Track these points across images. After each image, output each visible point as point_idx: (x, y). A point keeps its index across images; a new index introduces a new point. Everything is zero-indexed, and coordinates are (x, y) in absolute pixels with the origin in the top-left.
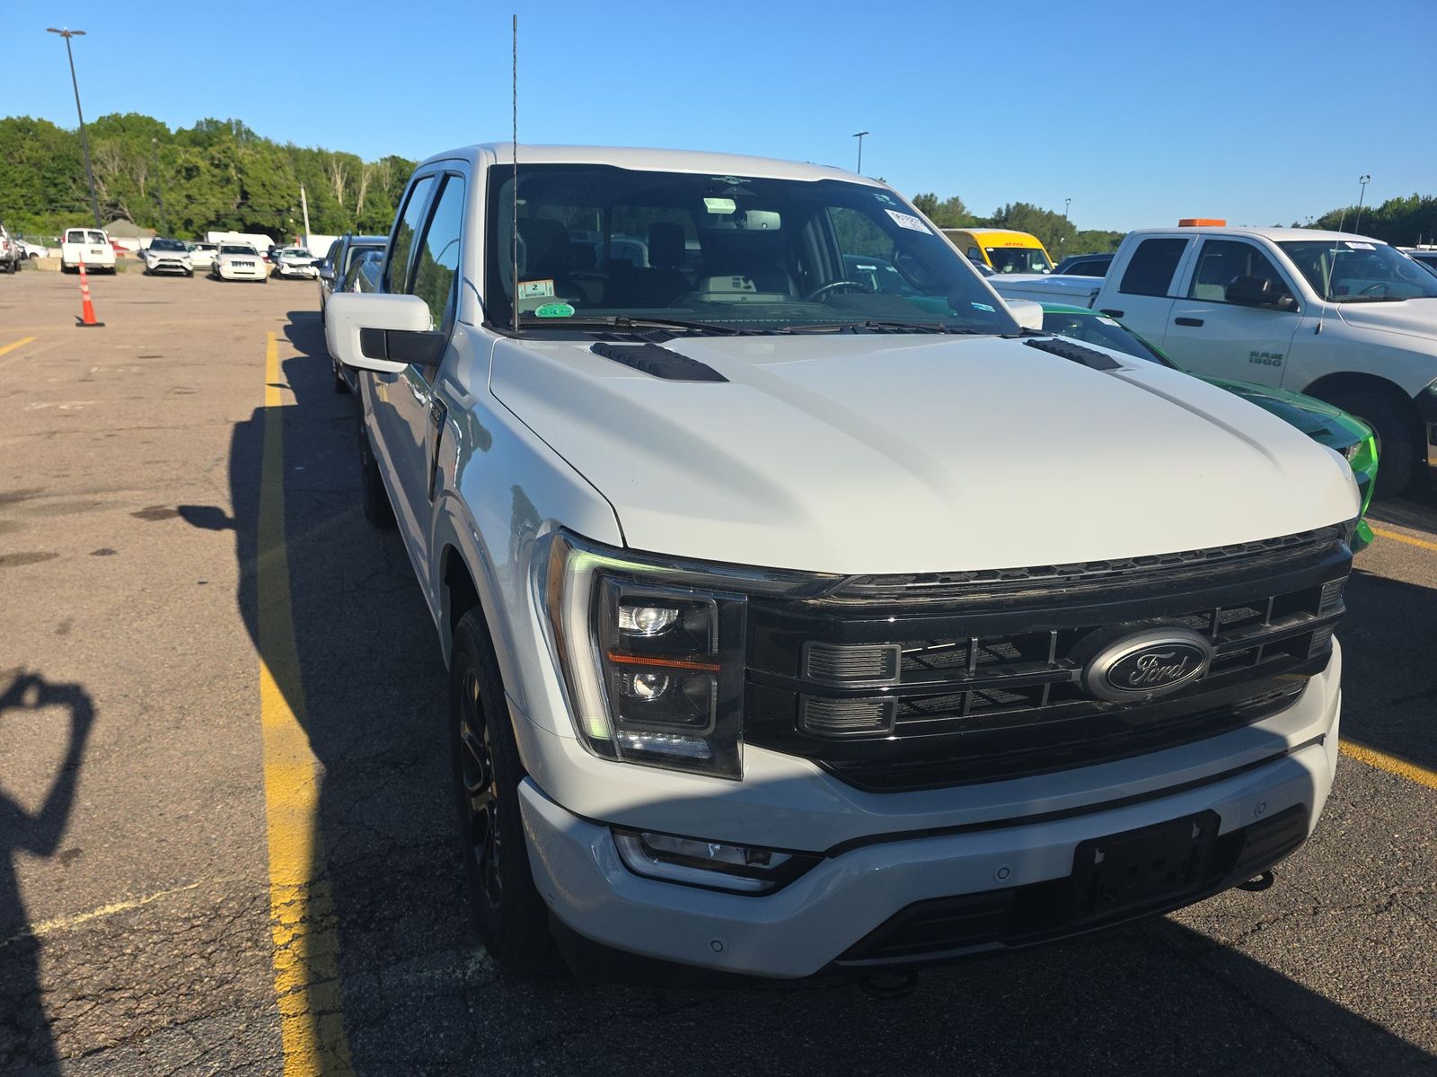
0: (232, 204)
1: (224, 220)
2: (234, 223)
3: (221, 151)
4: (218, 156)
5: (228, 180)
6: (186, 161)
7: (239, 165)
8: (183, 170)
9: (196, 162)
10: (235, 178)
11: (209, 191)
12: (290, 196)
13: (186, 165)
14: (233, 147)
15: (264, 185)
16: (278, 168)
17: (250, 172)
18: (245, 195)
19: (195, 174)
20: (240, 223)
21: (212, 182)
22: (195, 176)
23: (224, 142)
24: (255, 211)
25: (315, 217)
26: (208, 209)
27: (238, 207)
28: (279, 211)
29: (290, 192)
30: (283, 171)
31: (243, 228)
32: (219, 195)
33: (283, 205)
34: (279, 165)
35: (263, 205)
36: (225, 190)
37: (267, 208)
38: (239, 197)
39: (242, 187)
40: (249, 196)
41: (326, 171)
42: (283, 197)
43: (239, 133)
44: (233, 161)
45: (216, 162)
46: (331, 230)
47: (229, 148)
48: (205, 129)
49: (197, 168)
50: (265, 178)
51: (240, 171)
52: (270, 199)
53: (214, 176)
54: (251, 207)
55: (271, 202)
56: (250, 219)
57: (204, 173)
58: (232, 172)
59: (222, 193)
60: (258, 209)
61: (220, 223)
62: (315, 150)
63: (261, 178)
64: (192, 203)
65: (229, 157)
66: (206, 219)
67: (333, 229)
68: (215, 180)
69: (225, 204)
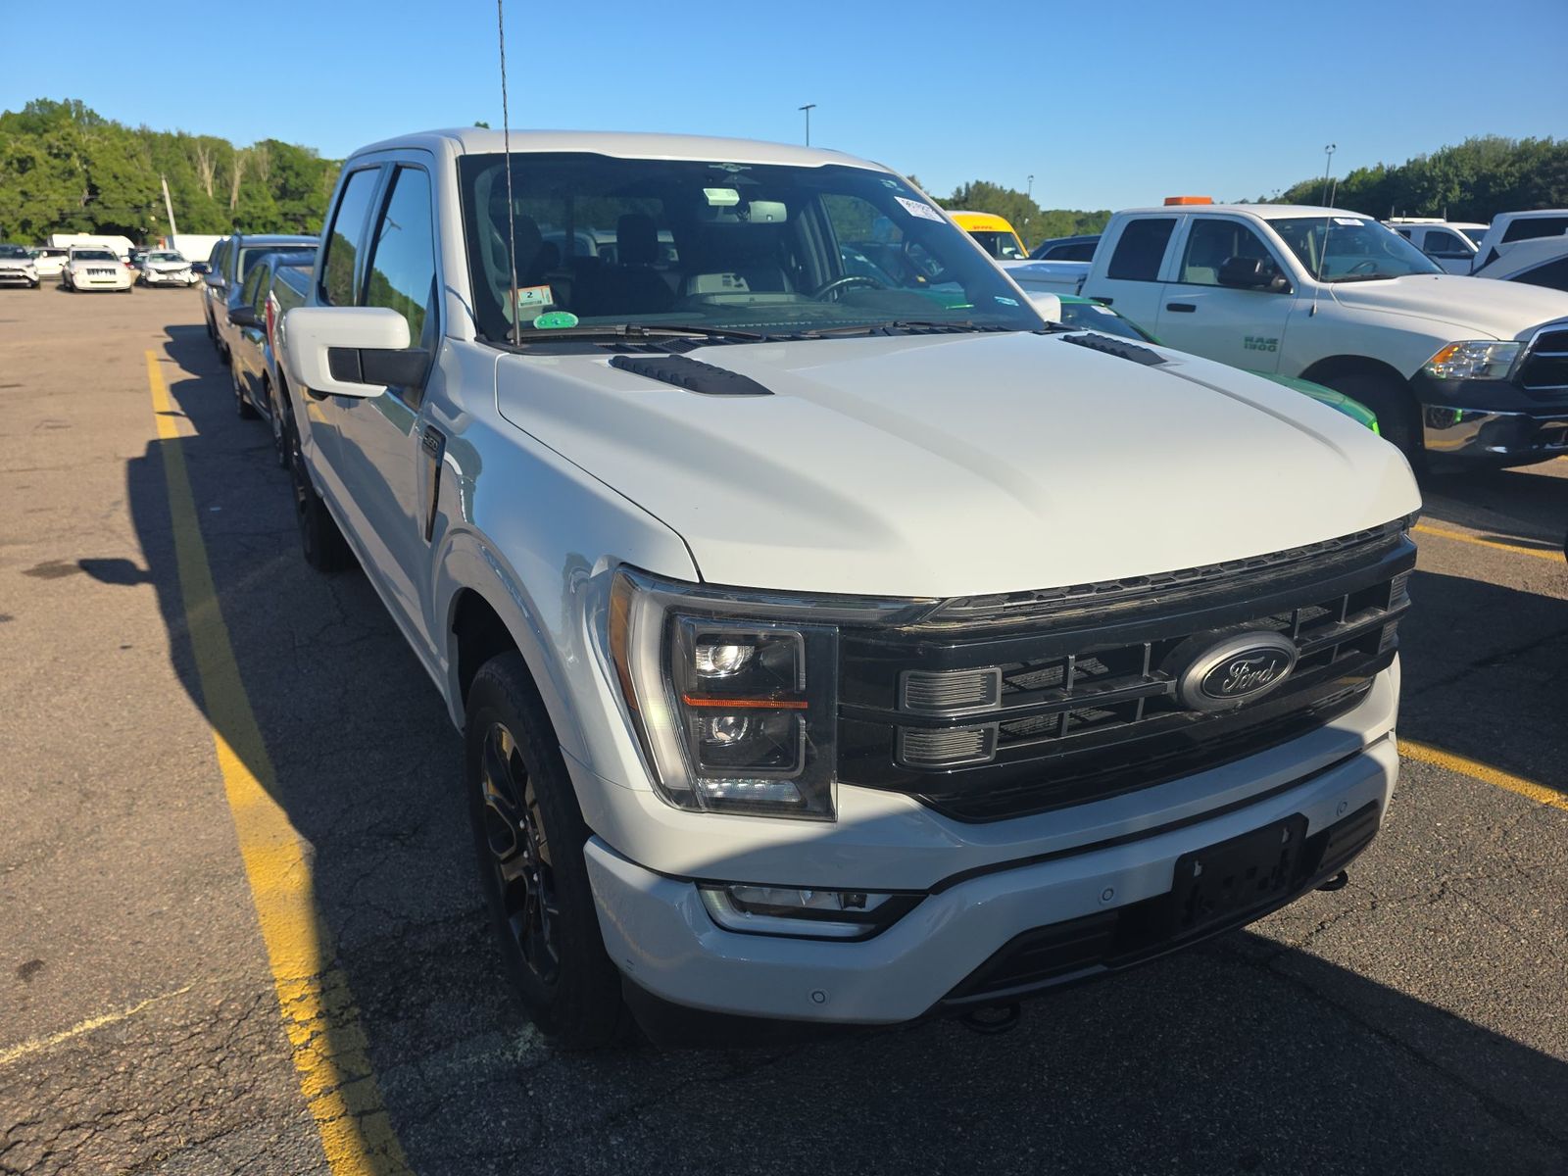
0: (80, 201)
1: (69, 220)
2: (83, 223)
3: (60, 138)
4: (57, 143)
5: (71, 173)
6: (18, 150)
7: (83, 154)
8: (15, 161)
9: (29, 152)
10: (80, 170)
11: (48, 186)
12: (148, 189)
13: (18, 155)
14: (75, 133)
15: (116, 177)
16: (132, 157)
17: (98, 163)
18: (93, 190)
19: (29, 166)
20: (90, 223)
21: (52, 175)
22: (29, 169)
23: (62, 127)
24: (106, 208)
25: (181, 213)
26: (50, 207)
27: (86, 204)
28: (137, 208)
29: (149, 185)
30: (138, 160)
31: (94, 228)
32: (62, 191)
33: (141, 201)
34: (133, 153)
35: (117, 200)
36: (69, 184)
37: (122, 204)
38: (86, 192)
39: (89, 180)
40: (99, 191)
41: (190, 158)
42: (141, 191)
43: (79, 116)
44: (76, 150)
45: (55, 151)
46: (201, 228)
47: (69, 134)
48: (38, 112)
49: (32, 159)
50: (117, 169)
51: (86, 161)
52: (125, 193)
53: (53, 168)
54: (101, 203)
55: (127, 197)
56: (103, 218)
57: (41, 165)
58: (76, 162)
59: (65, 188)
60: (110, 205)
61: (66, 223)
62: (175, 134)
63: (111, 169)
64: (29, 200)
65: (70, 145)
66: (48, 219)
67: (204, 227)
68: (55, 172)
69: (70, 200)
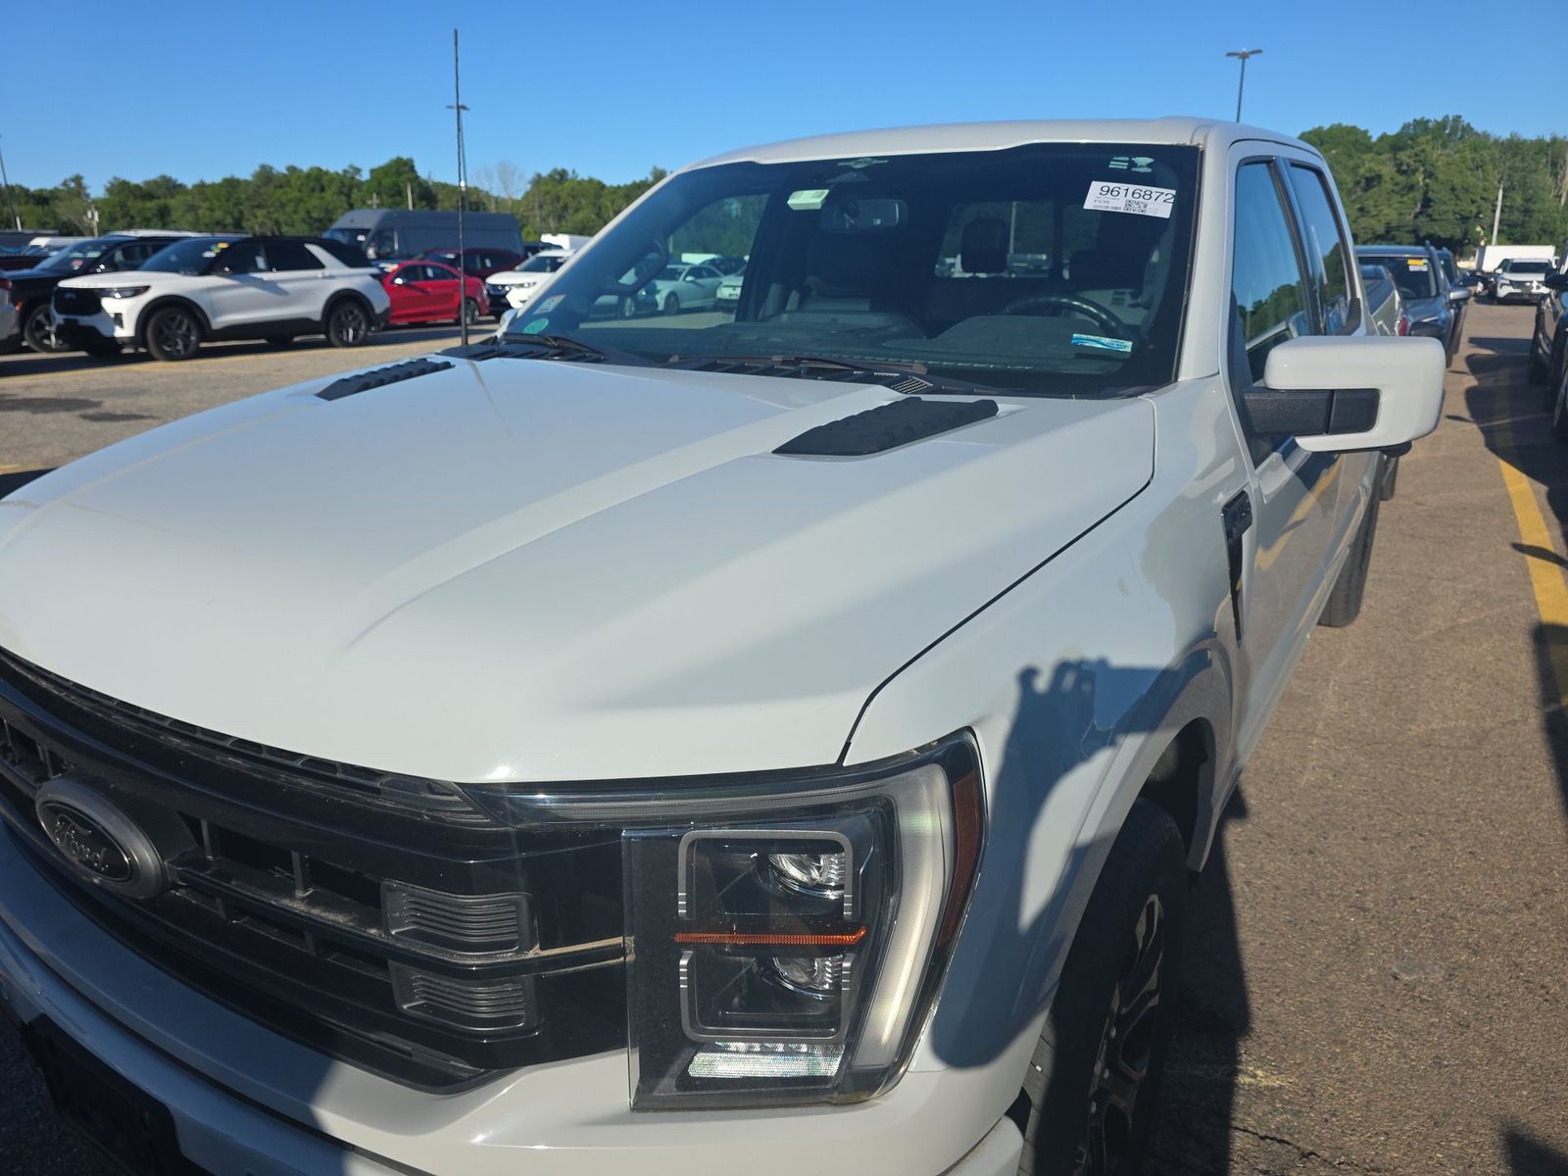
0: (1410, 214)
1: (1394, 233)
2: (1406, 235)
3: (1413, 155)
4: (1408, 160)
5: (1411, 188)
6: (1370, 170)
7: (1429, 168)
8: (1363, 181)
9: (1380, 170)
10: (1421, 184)
11: (1386, 202)
12: (1482, 198)
13: (1368, 175)
14: (1428, 148)
15: (1453, 189)
16: (1477, 168)
17: (1441, 177)
18: (1427, 202)
19: (1375, 183)
20: (1413, 235)
21: (1393, 191)
22: (1374, 186)
23: (1418, 145)
24: (1435, 220)
25: (1520, 222)
26: (1380, 221)
27: (1416, 217)
28: (1464, 219)
29: (1485, 195)
30: (1483, 171)
31: (1413, 240)
32: (1396, 205)
33: (1471, 212)
34: (1480, 163)
35: (1447, 212)
36: (1405, 199)
37: (1450, 216)
38: (1419, 205)
39: (1425, 193)
40: (1432, 204)
41: (1554, 164)
42: (1473, 202)
43: (1454, 130)
44: (1423, 166)
45: (1405, 168)
46: (1537, 237)
47: (1423, 151)
48: (1412, 131)
49: (1379, 177)
50: (1457, 181)
51: (1429, 175)
52: (1456, 204)
53: (1397, 184)
54: (1430, 216)
55: (1457, 209)
56: (1426, 229)
57: (1386, 182)
58: (1420, 177)
59: (1401, 202)
60: (1437, 217)
61: (1390, 236)
62: (1548, 138)
63: (1452, 181)
64: (1364, 216)
65: (1420, 161)
66: (1374, 233)
67: (1540, 236)
68: (1396, 188)
69: (1400, 214)
